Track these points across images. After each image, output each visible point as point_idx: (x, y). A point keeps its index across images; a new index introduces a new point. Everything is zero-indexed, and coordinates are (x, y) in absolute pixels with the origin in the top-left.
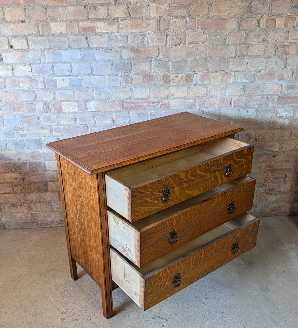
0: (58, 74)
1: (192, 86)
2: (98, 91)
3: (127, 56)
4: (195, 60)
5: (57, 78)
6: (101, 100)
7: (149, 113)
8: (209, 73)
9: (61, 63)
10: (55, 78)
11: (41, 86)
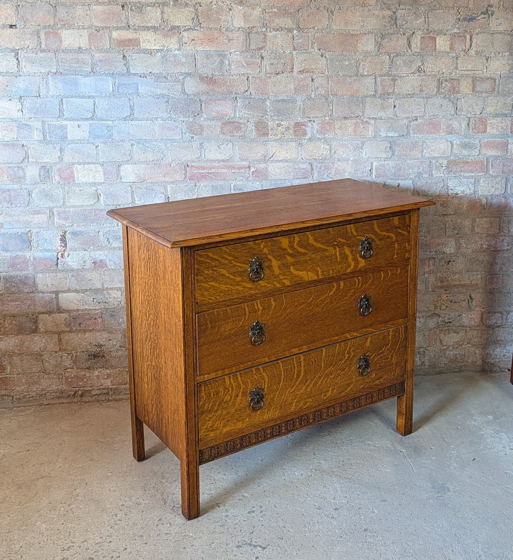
0: (70, 116)
1: (306, 141)
2: (141, 146)
3: (194, 89)
4: (309, 98)
5: (68, 122)
6: (147, 163)
7: (232, 185)
8: (332, 121)
9: (76, 97)
10: (65, 123)
11: (37, 136)
